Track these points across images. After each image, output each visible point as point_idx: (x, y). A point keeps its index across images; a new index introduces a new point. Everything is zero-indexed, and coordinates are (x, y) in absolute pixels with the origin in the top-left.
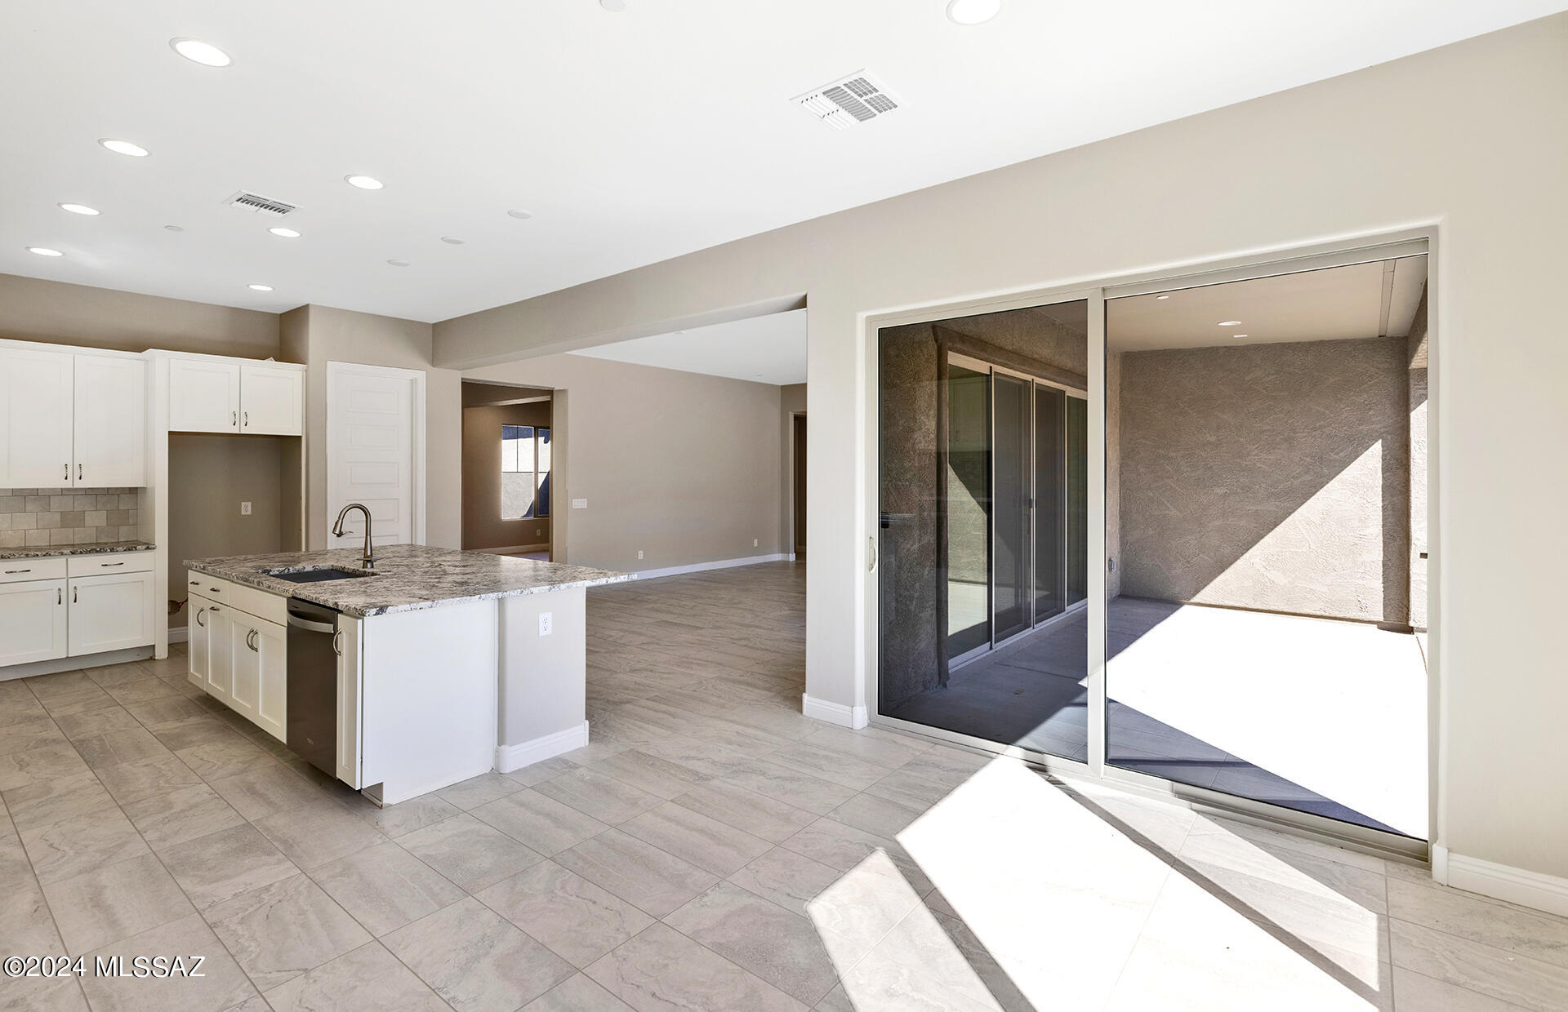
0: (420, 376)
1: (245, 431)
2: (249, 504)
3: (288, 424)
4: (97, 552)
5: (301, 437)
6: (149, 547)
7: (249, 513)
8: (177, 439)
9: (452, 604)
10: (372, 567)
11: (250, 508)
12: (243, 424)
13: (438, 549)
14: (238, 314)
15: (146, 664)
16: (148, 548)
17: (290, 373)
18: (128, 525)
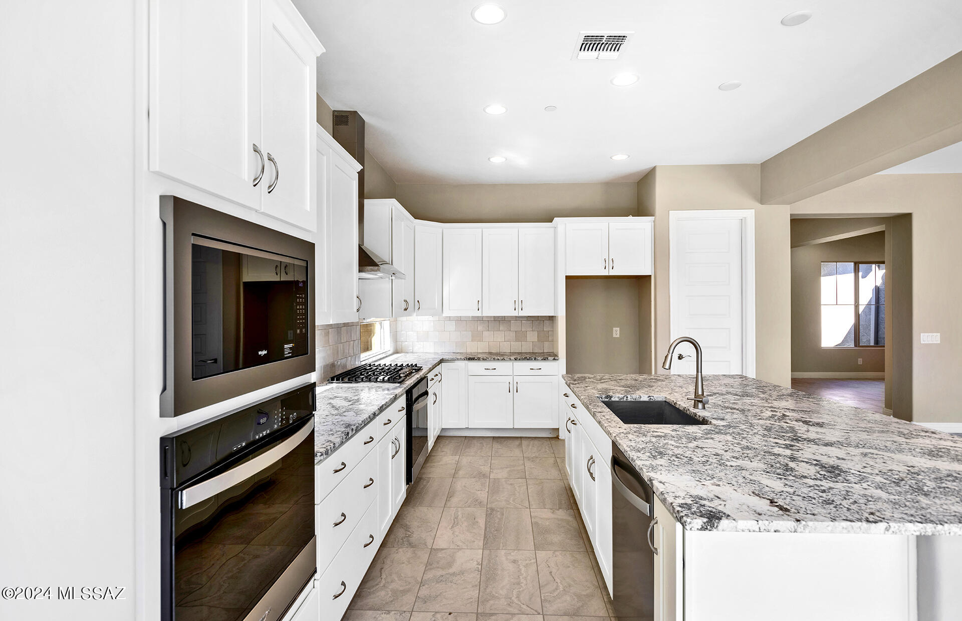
0: (749, 215)
1: (613, 273)
2: (618, 329)
3: (643, 268)
4: (528, 360)
5: (651, 276)
6: (555, 357)
7: (618, 336)
8: (572, 281)
9: (832, 532)
10: (704, 408)
11: (618, 332)
12: (611, 268)
13: (775, 386)
14: (610, 185)
15: (553, 442)
16: (554, 359)
17: (641, 225)
18: (548, 341)
